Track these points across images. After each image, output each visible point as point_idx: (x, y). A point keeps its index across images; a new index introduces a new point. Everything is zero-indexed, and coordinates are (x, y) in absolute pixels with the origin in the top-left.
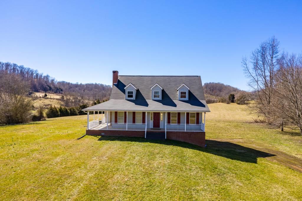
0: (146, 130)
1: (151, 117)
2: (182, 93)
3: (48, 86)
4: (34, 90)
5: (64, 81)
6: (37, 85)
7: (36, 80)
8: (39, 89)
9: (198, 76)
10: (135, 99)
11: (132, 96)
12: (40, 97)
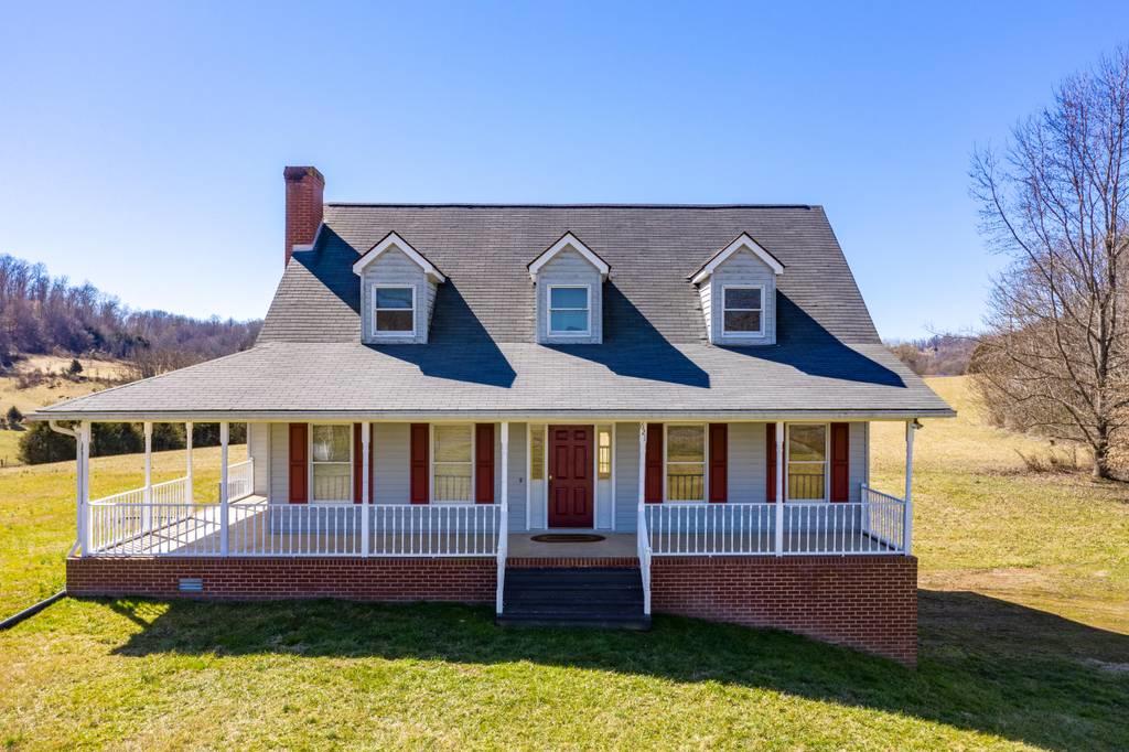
0: (501, 555)
1: (537, 461)
2: (734, 297)
3: (89, 329)
4: (26, 345)
5: (160, 312)
6: (42, 325)
7: (36, 303)
8: (51, 340)
9: (807, 207)
10: (424, 340)
11: (404, 321)
12: (53, 376)
